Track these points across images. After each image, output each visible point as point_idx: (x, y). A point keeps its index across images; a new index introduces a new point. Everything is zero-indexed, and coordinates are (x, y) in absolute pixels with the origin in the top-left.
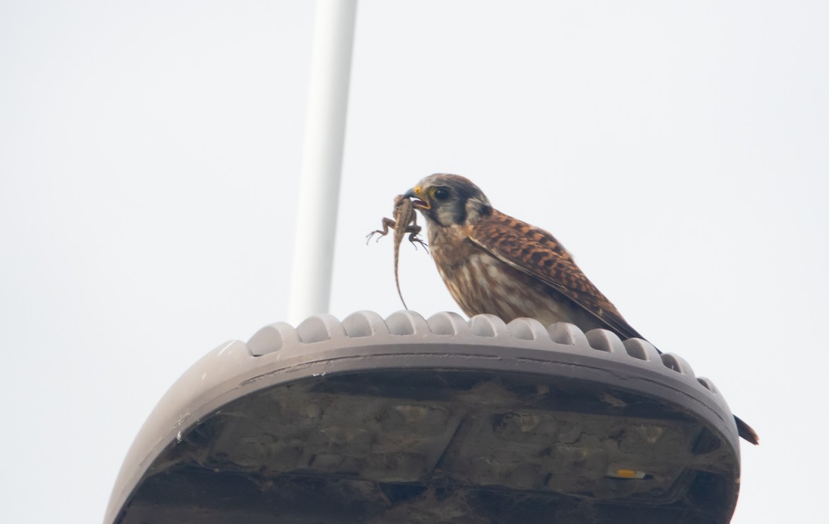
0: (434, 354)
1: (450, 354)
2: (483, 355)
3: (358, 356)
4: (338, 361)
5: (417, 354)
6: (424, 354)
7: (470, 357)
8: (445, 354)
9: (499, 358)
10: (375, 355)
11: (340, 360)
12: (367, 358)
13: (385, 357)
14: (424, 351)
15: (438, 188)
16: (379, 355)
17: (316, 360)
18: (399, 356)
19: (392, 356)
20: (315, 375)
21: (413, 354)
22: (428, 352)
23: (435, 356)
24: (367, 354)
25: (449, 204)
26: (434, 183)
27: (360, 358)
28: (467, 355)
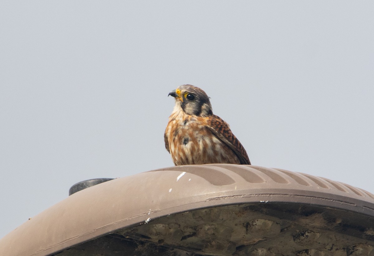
0: (326, 199)
1: (334, 200)
2: (349, 203)
3: (287, 195)
4: (275, 195)
5: (318, 197)
6: (321, 198)
7: (343, 203)
8: (331, 199)
9: (355, 205)
10: (296, 195)
11: (277, 195)
12: (292, 196)
13: (301, 197)
14: (321, 197)
15: (190, 94)
16: (298, 195)
17: (262, 193)
18: (309, 197)
19: (305, 197)
20: (261, 202)
21: (316, 197)
22: (323, 197)
23: (326, 200)
24: (292, 194)
25: (194, 103)
26: (187, 90)
27: (288, 196)
28: (341, 201)
